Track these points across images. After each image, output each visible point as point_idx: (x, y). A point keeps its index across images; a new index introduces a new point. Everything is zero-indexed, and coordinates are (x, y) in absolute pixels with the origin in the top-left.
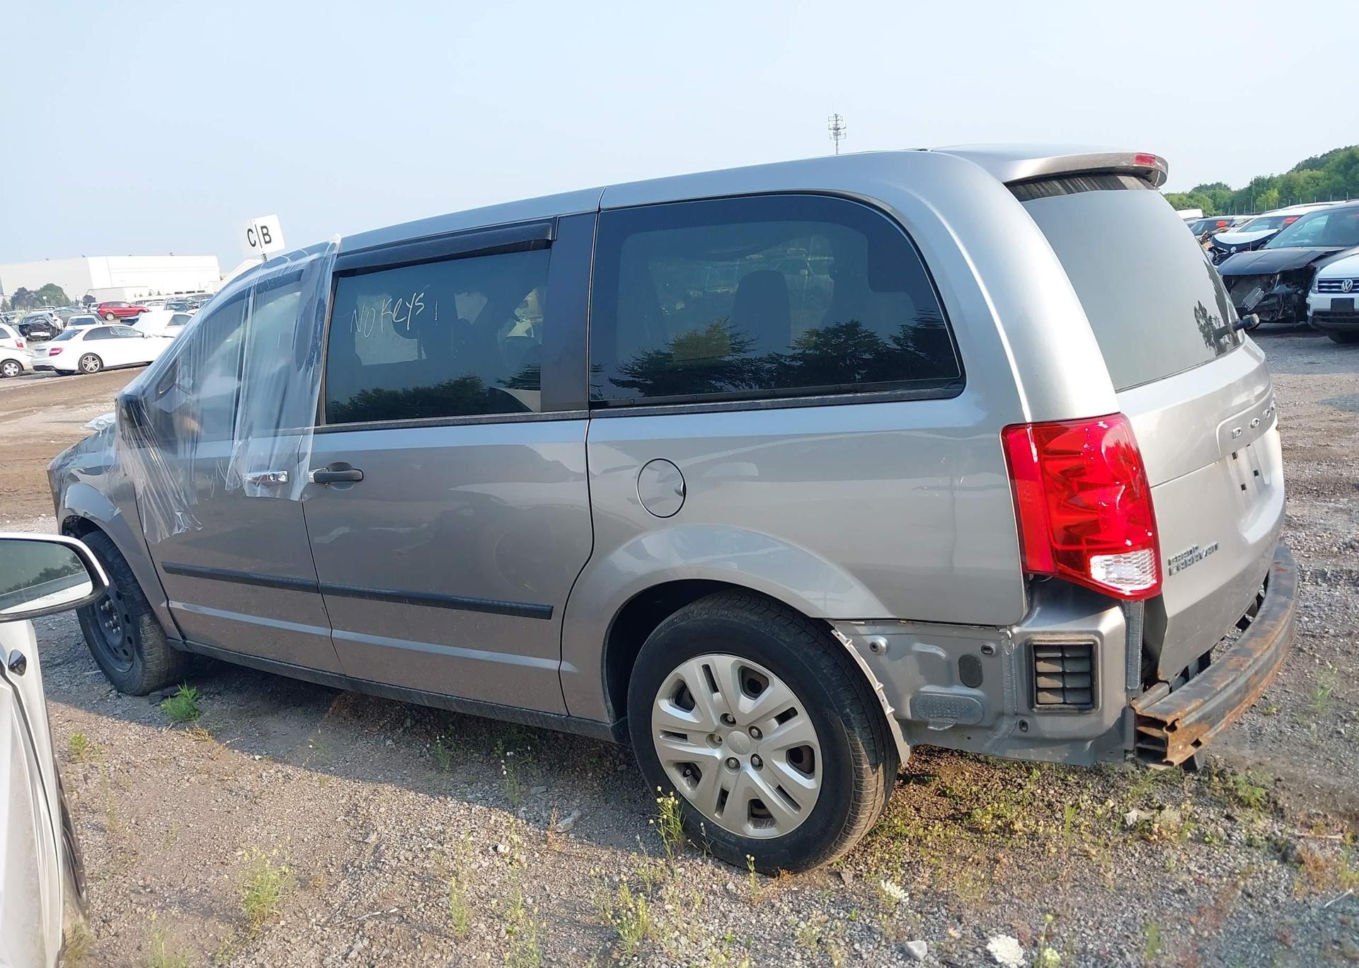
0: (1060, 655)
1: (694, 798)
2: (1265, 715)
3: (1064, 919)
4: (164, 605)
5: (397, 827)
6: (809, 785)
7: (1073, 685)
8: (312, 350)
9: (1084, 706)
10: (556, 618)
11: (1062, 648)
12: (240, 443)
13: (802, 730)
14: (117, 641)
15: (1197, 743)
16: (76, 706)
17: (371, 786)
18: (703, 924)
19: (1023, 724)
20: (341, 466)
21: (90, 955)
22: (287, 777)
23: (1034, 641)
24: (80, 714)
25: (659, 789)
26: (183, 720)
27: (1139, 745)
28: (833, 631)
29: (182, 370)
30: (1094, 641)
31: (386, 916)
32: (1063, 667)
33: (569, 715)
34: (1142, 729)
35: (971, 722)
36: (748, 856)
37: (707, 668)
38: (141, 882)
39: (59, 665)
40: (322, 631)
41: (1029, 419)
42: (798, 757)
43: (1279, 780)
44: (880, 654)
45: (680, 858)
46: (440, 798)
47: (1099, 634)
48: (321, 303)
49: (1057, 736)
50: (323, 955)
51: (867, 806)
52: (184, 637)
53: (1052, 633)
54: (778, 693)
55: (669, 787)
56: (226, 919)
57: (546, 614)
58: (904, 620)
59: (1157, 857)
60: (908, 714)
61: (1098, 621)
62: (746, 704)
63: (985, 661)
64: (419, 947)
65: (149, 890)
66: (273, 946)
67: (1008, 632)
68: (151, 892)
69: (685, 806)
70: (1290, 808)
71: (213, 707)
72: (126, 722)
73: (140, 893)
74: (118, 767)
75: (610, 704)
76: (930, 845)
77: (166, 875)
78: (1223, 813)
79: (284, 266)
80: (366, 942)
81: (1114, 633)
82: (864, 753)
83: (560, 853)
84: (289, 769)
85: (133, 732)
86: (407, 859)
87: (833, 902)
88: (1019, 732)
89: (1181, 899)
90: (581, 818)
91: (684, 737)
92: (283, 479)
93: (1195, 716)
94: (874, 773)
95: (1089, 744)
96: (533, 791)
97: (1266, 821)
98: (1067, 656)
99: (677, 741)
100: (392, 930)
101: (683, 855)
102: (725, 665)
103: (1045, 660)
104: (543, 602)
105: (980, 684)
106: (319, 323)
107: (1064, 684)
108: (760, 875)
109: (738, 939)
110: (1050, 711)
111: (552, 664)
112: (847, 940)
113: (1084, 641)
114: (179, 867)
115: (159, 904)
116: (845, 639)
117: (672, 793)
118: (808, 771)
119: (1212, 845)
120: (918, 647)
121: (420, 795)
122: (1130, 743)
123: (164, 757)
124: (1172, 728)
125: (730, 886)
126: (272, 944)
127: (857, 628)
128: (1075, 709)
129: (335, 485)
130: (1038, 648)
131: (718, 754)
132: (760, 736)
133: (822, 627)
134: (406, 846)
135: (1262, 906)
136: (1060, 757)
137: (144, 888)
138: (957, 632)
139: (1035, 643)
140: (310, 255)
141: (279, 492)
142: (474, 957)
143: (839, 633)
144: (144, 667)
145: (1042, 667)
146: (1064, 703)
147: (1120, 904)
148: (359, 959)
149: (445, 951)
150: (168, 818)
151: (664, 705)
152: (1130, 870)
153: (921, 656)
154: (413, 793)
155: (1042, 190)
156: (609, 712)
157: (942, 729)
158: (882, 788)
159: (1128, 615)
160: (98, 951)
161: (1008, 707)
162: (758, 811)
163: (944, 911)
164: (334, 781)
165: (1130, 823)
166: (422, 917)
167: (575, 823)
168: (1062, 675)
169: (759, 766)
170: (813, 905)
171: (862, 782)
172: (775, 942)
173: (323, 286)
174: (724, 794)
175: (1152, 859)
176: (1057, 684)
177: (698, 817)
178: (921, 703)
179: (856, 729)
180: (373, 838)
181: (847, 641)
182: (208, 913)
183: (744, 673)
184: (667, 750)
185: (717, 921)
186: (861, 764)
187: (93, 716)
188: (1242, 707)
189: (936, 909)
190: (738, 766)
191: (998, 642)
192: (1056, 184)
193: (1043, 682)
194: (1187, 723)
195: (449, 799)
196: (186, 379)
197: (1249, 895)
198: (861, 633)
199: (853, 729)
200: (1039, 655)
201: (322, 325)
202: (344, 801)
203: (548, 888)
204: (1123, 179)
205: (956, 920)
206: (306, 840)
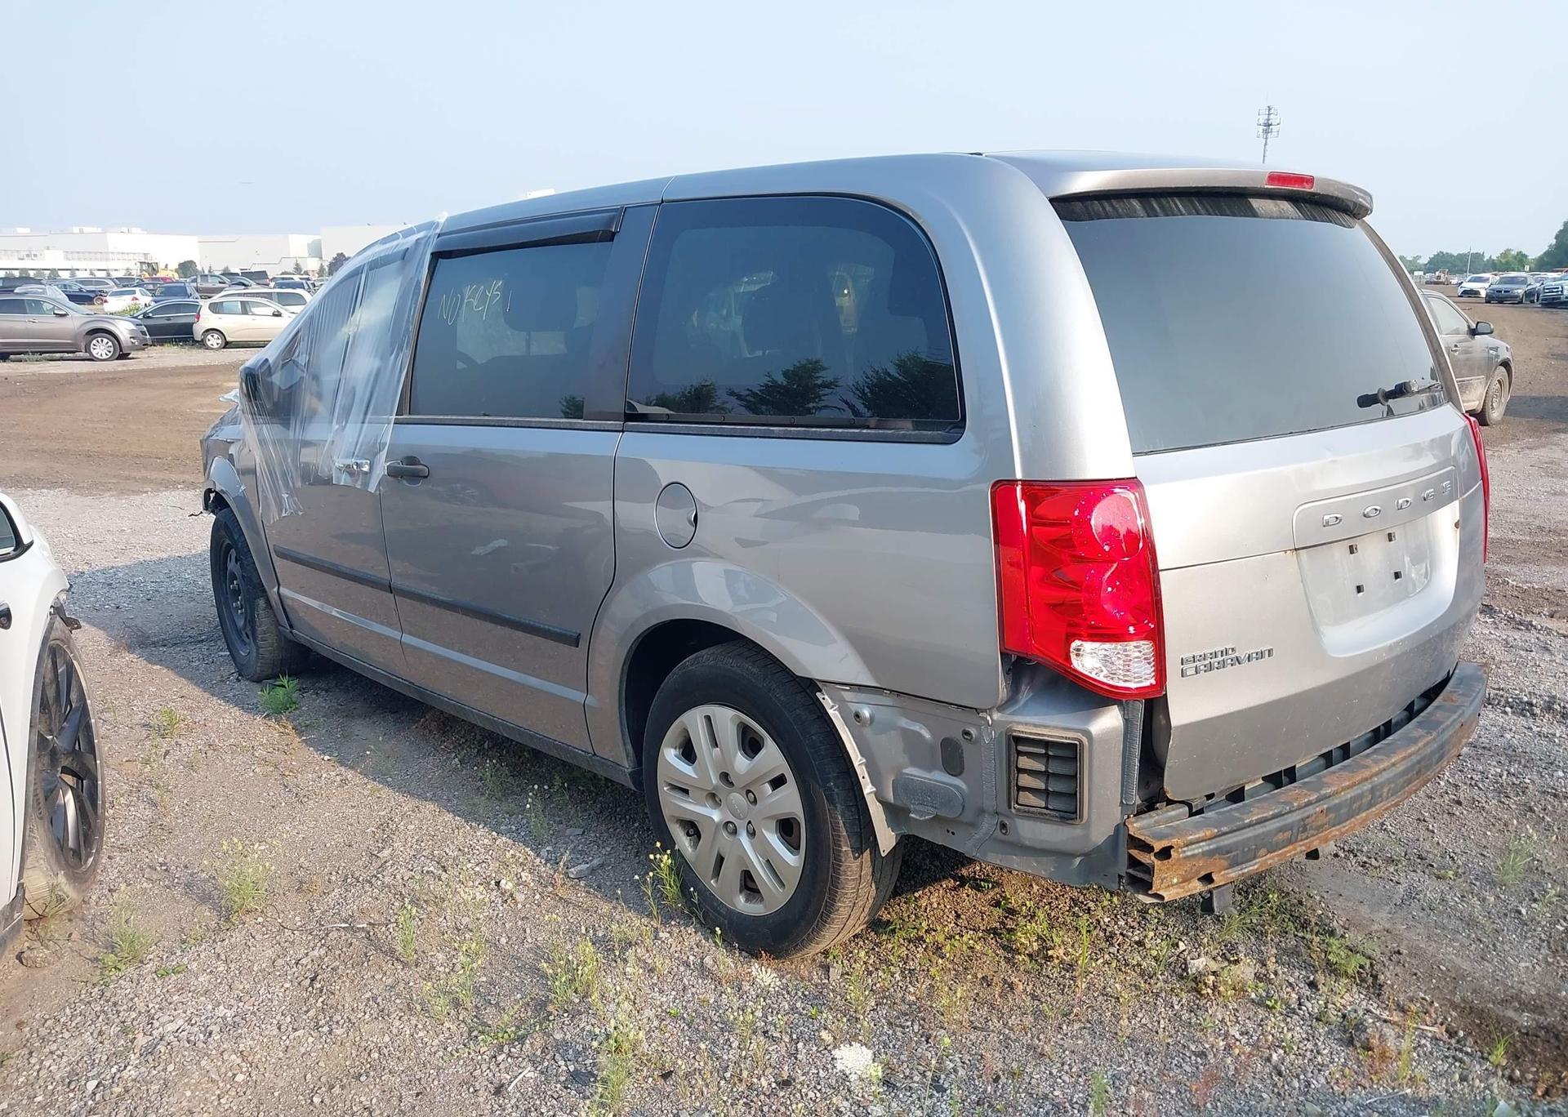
0: (1043, 751)
1: (693, 860)
2: (1438, 877)
3: (1047, 1060)
4: (276, 589)
5: (415, 846)
6: (793, 860)
7: (1056, 789)
8: (404, 335)
9: (1066, 815)
10: (583, 644)
11: (1047, 744)
12: (337, 427)
13: (789, 800)
14: (241, 623)
15: (1207, 879)
16: (196, 684)
17: (416, 802)
18: (658, 994)
19: (1003, 826)
20: (412, 460)
21: (83, 919)
22: (344, 781)
23: (1015, 731)
24: (197, 692)
25: (658, 845)
26: (276, 712)
27: (1130, 871)
28: (818, 694)
29: (302, 346)
30: (1080, 741)
31: (352, 929)
32: (1047, 767)
33: (595, 754)
34: (1134, 852)
35: (950, 815)
36: (717, 929)
37: (708, 718)
38: (161, 860)
39: (202, 641)
40: (395, 634)
41: (1019, 476)
42: (786, 828)
43: (1399, 953)
44: (864, 725)
45: (673, 923)
46: (473, 824)
47: (1088, 734)
48: (418, 283)
49: (1038, 846)
50: (279, 956)
51: (846, 894)
52: (291, 626)
53: (1035, 726)
54: (772, 756)
55: (669, 843)
56: (216, 907)
57: (575, 641)
58: (889, 690)
59: (1199, 1013)
60: (890, 797)
61: (1089, 719)
62: (741, 763)
63: (966, 747)
64: (366, 964)
65: (165, 868)
66: (238, 939)
67: (989, 718)
68: (166, 870)
69: (681, 867)
70: (1392, 986)
71: (315, 703)
72: (231, 706)
73: (156, 869)
74: (199, 747)
75: (629, 747)
76: (948, 955)
77: (187, 857)
78: (1309, 978)
79: (395, 243)
80: (323, 952)
81: (1108, 735)
82: (845, 834)
83: (561, 898)
84: (350, 774)
85: (232, 715)
86: (403, 879)
87: (805, 996)
88: (998, 834)
89: (1197, 1063)
90: (602, 866)
91: (686, 792)
92: (366, 468)
93: (1204, 847)
94: (856, 858)
95: (1078, 860)
96: (568, 832)
97: (1356, 996)
98: (1051, 753)
99: (679, 795)
100: (351, 944)
101: (678, 920)
102: (726, 718)
103: (1029, 755)
104: (572, 629)
105: (960, 774)
106: (413, 306)
107: (1046, 786)
108: (747, 955)
109: (685, 1015)
110: (1029, 813)
111: (578, 696)
112: (795, 1036)
113: (1069, 739)
114: (202, 851)
115: (167, 883)
116: (832, 704)
117: (669, 852)
118: (794, 847)
119: (1274, 1011)
120: (904, 722)
121: (457, 818)
122: (1123, 868)
123: (244, 744)
124: (1165, 854)
125: (708, 960)
126: (237, 937)
127: (843, 693)
128: (1057, 817)
129: (407, 480)
130: (1018, 740)
131: (716, 816)
132: (755, 802)
133: (810, 687)
134: (410, 866)
135: (1286, 1087)
136: (1045, 871)
137: (161, 865)
138: (940, 711)
139: (1014, 734)
140: (418, 232)
141: (359, 483)
142: (411, 984)
143: (826, 697)
144: (258, 653)
145: (1025, 762)
146: (1046, 808)
147: (1122, 1056)
148: (309, 967)
149: (388, 973)
150: (217, 804)
151: (670, 755)
152: (1159, 1022)
153: (905, 733)
154: (451, 815)
155: (1108, 208)
156: (627, 756)
157: (922, 819)
158: (869, 878)
159: (1126, 717)
160: (90, 917)
161: (989, 804)
162: (749, 885)
163: (916, 1027)
164: (385, 792)
165: (1192, 971)
166: (387, 937)
167: (593, 871)
168: (1046, 775)
169: (752, 834)
170: (783, 995)
171: (840, 866)
172: (721, 1026)
173: (422, 266)
174: (720, 860)
175: (1193, 1014)
176: (1039, 784)
177: (696, 881)
178: (903, 785)
179: (839, 806)
180: (386, 852)
181: (833, 707)
182: (205, 898)
183: (744, 730)
184: (672, 804)
185: (674, 993)
186: (840, 846)
187: (206, 695)
188: (1295, 849)
189: (909, 1023)
190: (735, 832)
191: (978, 727)
192: (1135, 203)
193: (1025, 780)
194: (1189, 853)
195: (480, 827)
196: (304, 355)
197: (1280, 1074)
198: (847, 700)
199: (834, 805)
200: (1020, 748)
201: (415, 308)
202: (383, 813)
203: (528, 931)
204: (1256, 203)
205: (923, 1039)
206: (328, 845)
